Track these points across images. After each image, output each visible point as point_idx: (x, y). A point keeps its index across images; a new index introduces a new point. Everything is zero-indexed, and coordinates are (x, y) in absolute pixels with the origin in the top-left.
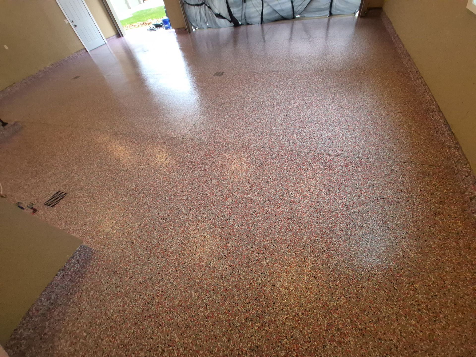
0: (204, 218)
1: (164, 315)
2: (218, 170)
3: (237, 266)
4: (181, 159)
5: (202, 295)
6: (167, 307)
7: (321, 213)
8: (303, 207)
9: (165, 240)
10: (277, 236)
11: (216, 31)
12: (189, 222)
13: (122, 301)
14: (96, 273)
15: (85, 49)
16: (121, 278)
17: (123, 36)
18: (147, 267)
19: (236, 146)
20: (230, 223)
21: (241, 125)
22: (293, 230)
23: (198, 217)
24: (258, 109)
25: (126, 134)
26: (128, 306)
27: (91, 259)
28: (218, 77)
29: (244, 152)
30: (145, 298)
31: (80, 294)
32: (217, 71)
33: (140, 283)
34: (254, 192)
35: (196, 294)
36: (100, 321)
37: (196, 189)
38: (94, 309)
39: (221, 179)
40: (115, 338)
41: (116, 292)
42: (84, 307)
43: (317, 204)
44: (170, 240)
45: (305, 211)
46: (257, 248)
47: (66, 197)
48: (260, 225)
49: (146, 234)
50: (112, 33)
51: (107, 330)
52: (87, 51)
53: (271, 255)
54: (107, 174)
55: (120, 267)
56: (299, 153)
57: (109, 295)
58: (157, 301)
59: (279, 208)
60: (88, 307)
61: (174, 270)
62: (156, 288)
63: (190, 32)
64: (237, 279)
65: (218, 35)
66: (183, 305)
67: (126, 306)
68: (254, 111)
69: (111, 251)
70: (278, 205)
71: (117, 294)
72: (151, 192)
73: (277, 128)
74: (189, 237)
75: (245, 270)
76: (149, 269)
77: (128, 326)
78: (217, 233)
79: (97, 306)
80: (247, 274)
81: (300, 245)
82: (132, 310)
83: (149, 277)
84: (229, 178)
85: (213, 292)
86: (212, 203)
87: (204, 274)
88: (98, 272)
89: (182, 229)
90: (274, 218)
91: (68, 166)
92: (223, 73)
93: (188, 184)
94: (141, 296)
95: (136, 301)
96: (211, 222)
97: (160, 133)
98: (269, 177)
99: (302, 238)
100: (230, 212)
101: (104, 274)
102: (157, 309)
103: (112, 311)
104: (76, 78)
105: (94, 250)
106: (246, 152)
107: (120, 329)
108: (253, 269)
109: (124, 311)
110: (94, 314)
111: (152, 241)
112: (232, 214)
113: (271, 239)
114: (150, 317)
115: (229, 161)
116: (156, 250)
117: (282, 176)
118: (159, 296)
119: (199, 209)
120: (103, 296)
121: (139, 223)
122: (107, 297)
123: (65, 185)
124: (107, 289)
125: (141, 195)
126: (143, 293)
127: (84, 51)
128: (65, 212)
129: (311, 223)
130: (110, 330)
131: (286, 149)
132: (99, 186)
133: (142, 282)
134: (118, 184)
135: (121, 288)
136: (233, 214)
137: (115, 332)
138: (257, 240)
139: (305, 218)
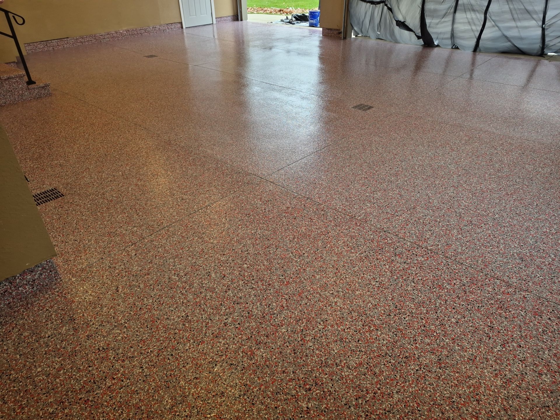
0: (237, 297)
1: (108, 409)
2: (294, 238)
3: (255, 390)
4: (245, 205)
5: (177, 407)
6: (118, 399)
7: (447, 371)
8: (417, 347)
9: (164, 304)
10: (347, 374)
11: (388, 45)
12: (213, 293)
13: (60, 362)
14: (47, 310)
15: (181, 23)
16: (75, 330)
17: (242, 20)
18: (119, 331)
19: (340, 215)
20: (276, 320)
21: (364, 188)
22: (380, 376)
23: (230, 292)
24: (406, 174)
25: (183, 147)
26: (65, 373)
27: (50, 289)
28: (360, 111)
29: (350, 227)
30: (94, 372)
31: (11, 328)
32: (363, 102)
33: (99, 349)
34: (338, 292)
35: (170, 401)
36: (17, 376)
37: (246, 253)
38: (18, 356)
39: (292, 253)
40: (23, 408)
41: (58, 346)
42: (5, 348)
43: (445, 352)
44: (172, 309)
45: (417, 356)
46: (302, 376)
47: (60, 198)
48: (325, 344)
49: (142, 286)
50: (228, 11)
51: (18, 392)
52: (182, 27)
53: (320, 399)
54: (130, 189)
55: (83, 315)
56: (449, 261)
57: (48, 346)
58: (108, 384)
59: (371, 332)
60: (12, 350)
61: (155, 353)
62: (117, 366)
63: (345, 38)
64: (246, 409)
65: (390, 52)
66: (143, 407)
67: (62, 372)
68: (396, 175)
69: (82, 289)
70: (370, 327)
71: (59, 350)
72: (179, 233)
73: (426, 212)
74: (202, 314)
75: (265, 402)
76: (121, 335)
77: (49, 401)
78: (248, 326)
79: (24, 354)
80: (265, 409)
81: (381, 405)
82: (67, 381)
83: (115, 345)
84: (306, 255)
85: (198, 412)
86: (261, 281)
87: (197, 378)
88: (50, 310)
89: (198, 300)
90: (354, 344)
91: (83, 162)
92: (370, 108)
93: (238, 241)
94: (89, 367)
95: (79, 370)
96: (247, 306)
97: (231, 161)
98: (374, 278)
99: (390, 395)
100: (284, 305)
101: (56, 315)
102: (103, 397)
103: (39, 370)
104: (152, 56)
105: (60, 278)
106: (353, 229)
107: (37, 400)
108: (279, 406)
109: (56, 377)
110: (14, 362)
111: (145, 299)
112: (286, 308)
113: (332, 374)
114: (86, 402)
115: (319, 232)
116: (145, 313)
117: (400, 285)
118: (114, 379)
119: (238, 282)
120: (39, 344)
121: (140, 268)
122: (43, 348)
123: (67, 184)
124: (49, 337)
125: (163, 232)
126: (95, 365)
127: (179, 25)
128: (49, 217)
129: (420, 379)
130: (22, 394)
131: (426, 248)
132: (111, 201)
133: (101, 349)
134: (137, 207)
135: (68, 345)
136: (288, 309)
137: (27, 401)
138: (308, 365)
139: (413, 367)
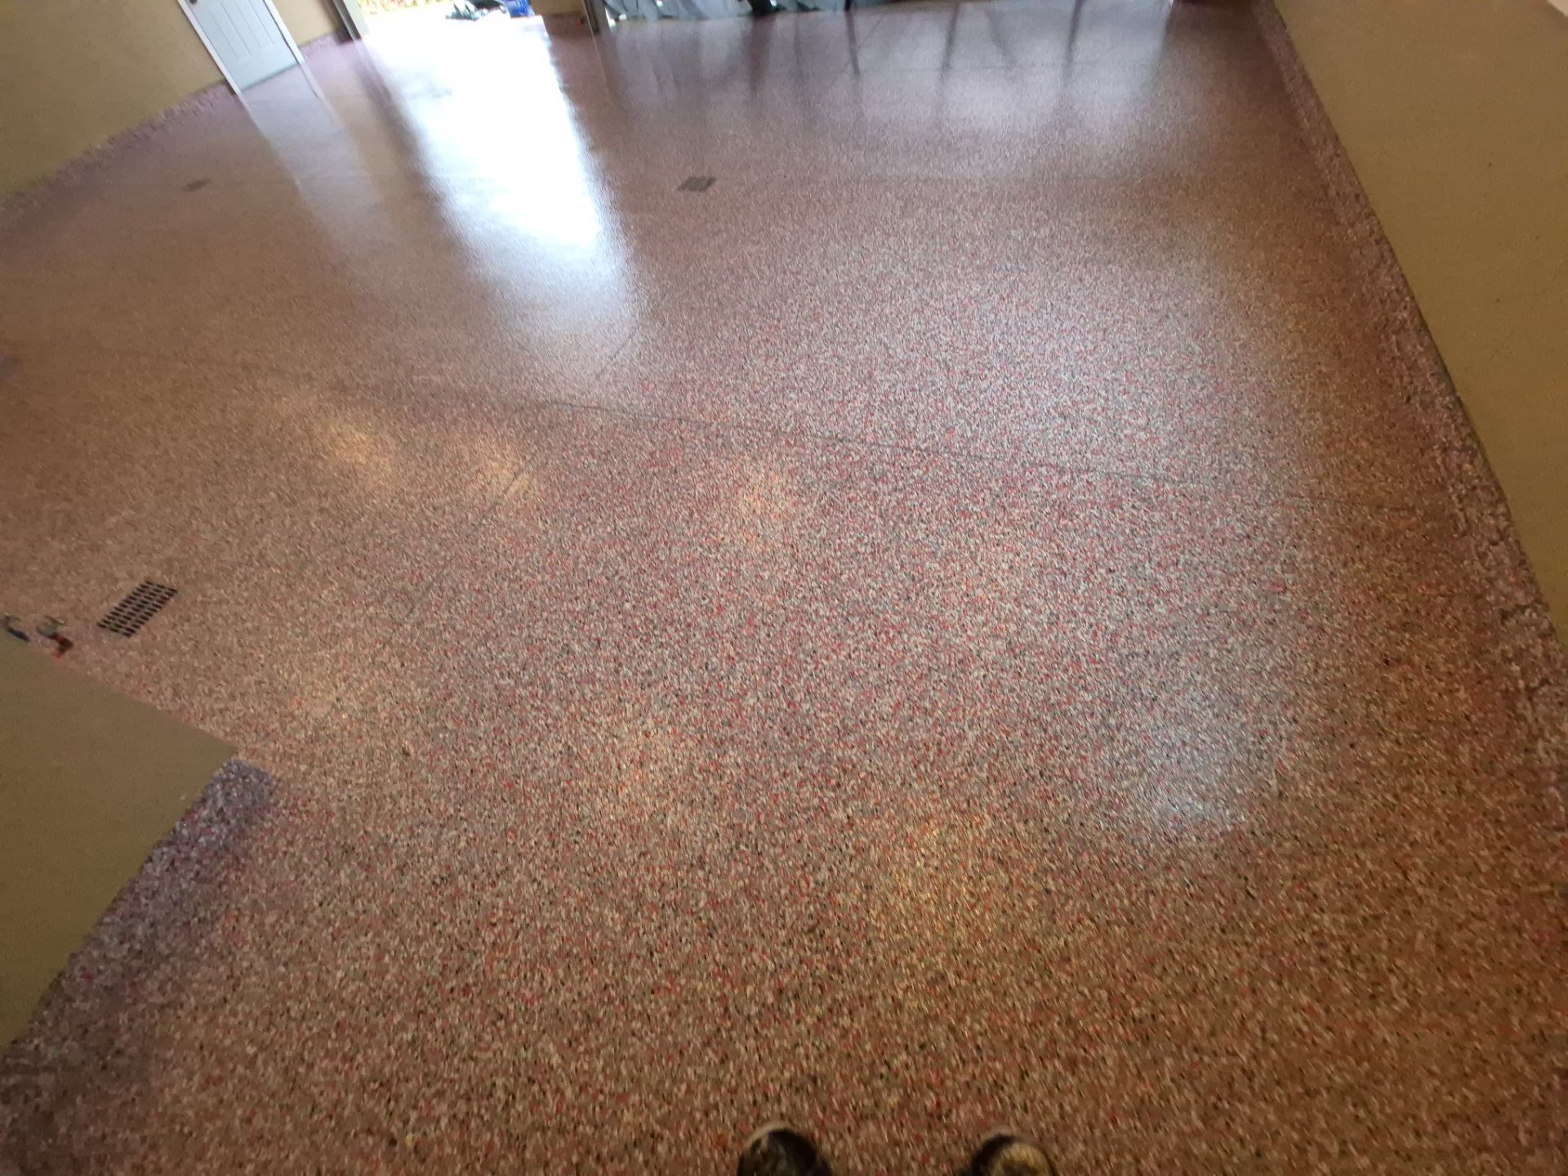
0: (643, 674)
1: (515, 983)
2: (691, 515)
3: (752, 828)
4: (566, 476)
5: (636, 920)
6: (523, 958)
7: (1027, 659)
8: (969, 638)
9: (513, 744)
10: (884, 731)
11: (686, 28)
12: (594, 684)
13: (372, 942)
14: (285, 853)
15: (226, 83)
16: (368, 868)
17: (358, 36)
18: (454, 833)
19: (754, 435)
20: (731, 688)
21: (771, 363)
22: (934, 711)
23: (625, 669)
24: (831, 309)
25: (376, 388)
26: (394, 959)
27: (267, 807)
28: (694, 194)
29: (780, 455)
30: (450, 929)
31: (233, 921)
32: (690, 172)
33: (434, 883)
34: (811, 590)
35: (617, 916)
36: (302, 1006)
37: (616, 578)
38: (282, 969)
39: (701, 546)
40: (352, 1059)
41: (352, 914)
42: (245, 964)
43: (1013, 628)
44: (532, 745)
45: (975, 652)
46: (815, 769)
47: (172, 600)
48: (828, 695)
49: (450, 725)
50: (319, 25)
51: (324, 1034)
52: (232, 92)
53: (861, 793)
54: (313, 525)
55: (366, 832)
56: (961, 459)
57: (329, 923)
58: (490, 939)
59: (891, 641)
60: (260, 963)
61: (546, 842)
62: (486, 898)
63: (597, 31)
64: (753, 868)
65: (695, 44)
66: (575, 951)
67: (387, 959)
68: (816, 317)
69: (332, 780)
70: (887, 633)
71: (357, 920)
72: (467, 586)
73: (892, 377)
74: (594, 734)
75: (777, 840)
76: (463, 838)
77: (395, 1022)
78: (689, 720)
79: (291, 959)
80: (784, 852)
81: (954, 759)
82: (406, 970)
83: (461, 863)
84: (727, 540)
85: (675, 911)
86: (671, 624)
87: (643, 854)
88: (291, 850)
89: (573, 709)
90: (876, 674)
91: (177, 497)
92: (711, 182)
93: (591, 560)
94: (435, 924)
95: (419, 940)
96: (667, 684)
97: (492, 386)
98: (860, 540)
99: (962, 737)
100: (732, 654)
101: (311, 855)
102: (491, 968)
103: (340, 974)
104: (197, 185)
105: (274, 777)
106: (787, 455)
107: (369, 1031)
108: (802, 836)
109: (382, 973)
110: (280, 984)
111: (472, 749)
112: (737, 658)
113: (862, 742)
114: (466, 990)
115: (730, 483)
116: (485, 776)
117: (903, 535)
118: (494, 925)
119: (629, 643)
120: (309, 926)
121: (427, 690)
122: (322, 931)
123: (169, 561)
124: (321, 905)
125: (433, 596)
126: (444, 917)
127: (223, 89)
128: (171, 653)
129: (993, 689)
130: (334, 1035)
131: (918, 448)
132: (288, 566)
133: (438, 881)
134: (351, 560)
135: (369, 901)
136: (742, 659)
137: (352, 1041)
138: (817, 745)
139: (976, 674)
